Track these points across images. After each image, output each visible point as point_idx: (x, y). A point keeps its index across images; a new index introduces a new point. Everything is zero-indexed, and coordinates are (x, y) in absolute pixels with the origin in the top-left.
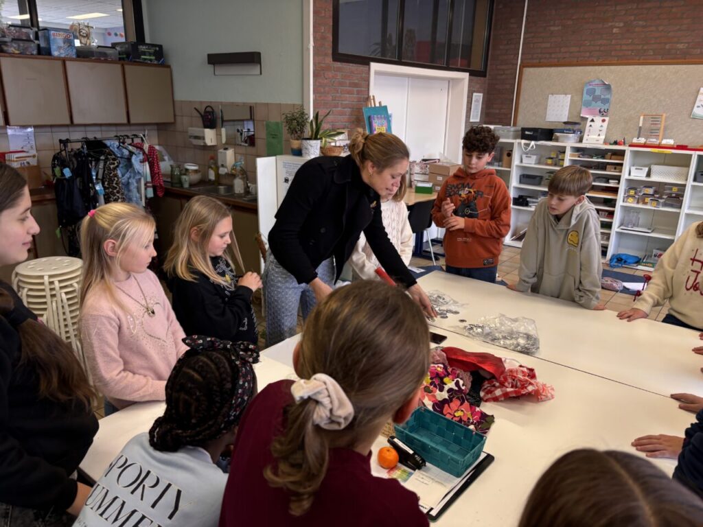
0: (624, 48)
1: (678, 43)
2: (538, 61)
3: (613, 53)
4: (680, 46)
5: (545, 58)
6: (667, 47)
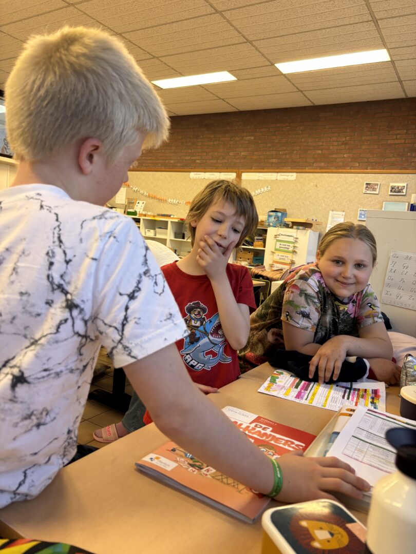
0: (148, 161)
1: (171, 160)
3: (144, 164)
4: (172, 161)
6: (167, 161)
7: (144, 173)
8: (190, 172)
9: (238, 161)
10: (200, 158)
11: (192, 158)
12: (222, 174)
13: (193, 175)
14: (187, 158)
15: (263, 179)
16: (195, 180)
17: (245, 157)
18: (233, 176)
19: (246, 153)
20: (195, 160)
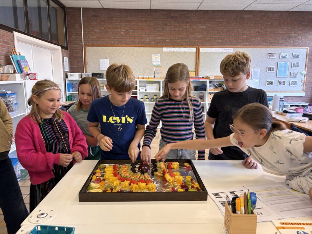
1: (146, 39)
2: (91, 44)
3: (123, 42)
5: (95, 43)
6: (143, 40)
9: (197, 41)
10: (169, 38)
12: (187, 48)
13: (165, 49)
14: (159, 38)
16: (166, 52)
18: (194, 50)
19: (201, 36)
20: (166, 40)
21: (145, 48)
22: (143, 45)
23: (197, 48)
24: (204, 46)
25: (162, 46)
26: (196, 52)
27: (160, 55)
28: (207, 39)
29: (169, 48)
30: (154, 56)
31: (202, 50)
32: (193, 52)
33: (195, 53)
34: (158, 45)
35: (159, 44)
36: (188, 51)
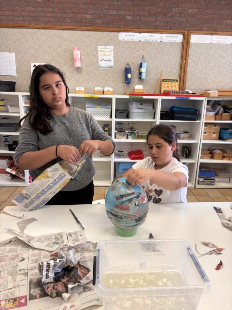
1: (86, 13)
3: (40, 19)
4: (88, 16)
6: (79, 16)
7: (42, 31)
8: (118, 32)
9: (185, 20)
10: (132, 13)
11: (119, 13)
12: (164, 35)
13: (123, 36)
14: (112, 12)
15: (216, 43)
16: (126, 42)
17: (193, 16)
18: (178, 38)
19: (195, 11)
20: (125, 16)
21: (84, 32)
22: (80, 26)
23: (184, 34)
24: (200, 30)
25: (116, 29)
26: (183, 42)
27: (112, 47)
28: (205, 17)
29: (130, 33)
30: (102, 48)
31: (195, 39)
32: (177, 43)
33: (181, 45)
34: (109, 28)
35: (110, 26)
36: (167, 41)
